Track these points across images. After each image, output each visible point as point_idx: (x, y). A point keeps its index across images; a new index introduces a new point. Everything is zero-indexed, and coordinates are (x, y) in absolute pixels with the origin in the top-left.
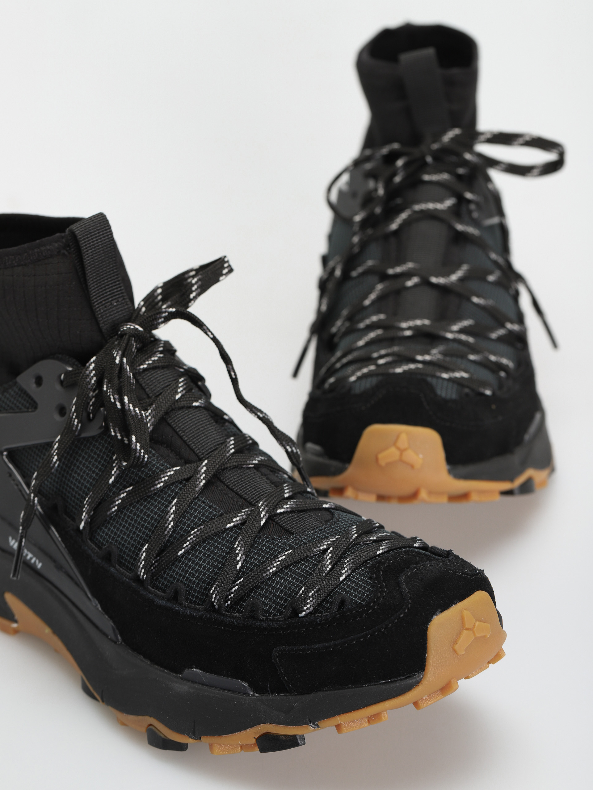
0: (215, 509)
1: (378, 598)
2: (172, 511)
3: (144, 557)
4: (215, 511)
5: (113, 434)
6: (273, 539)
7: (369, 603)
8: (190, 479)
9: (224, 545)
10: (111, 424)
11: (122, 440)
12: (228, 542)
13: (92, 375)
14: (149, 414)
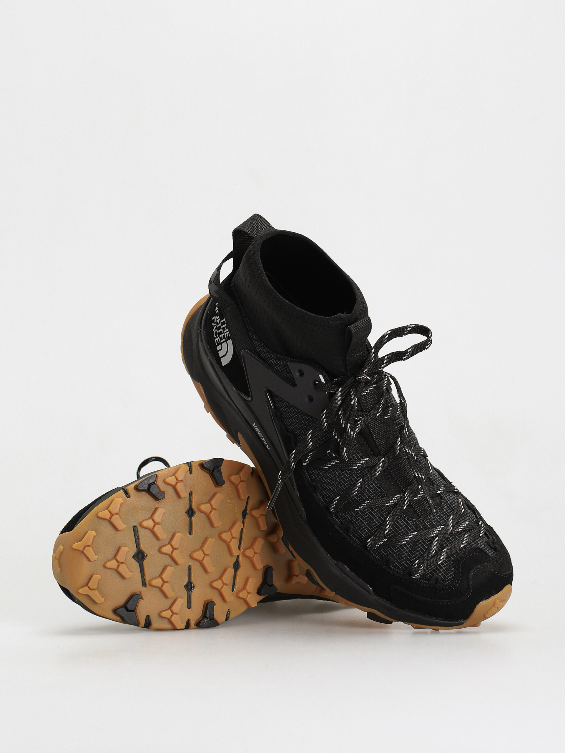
0: (381, 491)
1: (456, 583)
2: (358, 485)
3: (336, 503)
4: (381, 492)
5: (334, 435)
6: (408, 519)
7: (451, 585)
8: (374, 467)
9: (381, 515)
10: (335, 430)
11: (337, 439)
12: (384, 514)
13: (339, 399)
14: (360, 423)
